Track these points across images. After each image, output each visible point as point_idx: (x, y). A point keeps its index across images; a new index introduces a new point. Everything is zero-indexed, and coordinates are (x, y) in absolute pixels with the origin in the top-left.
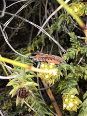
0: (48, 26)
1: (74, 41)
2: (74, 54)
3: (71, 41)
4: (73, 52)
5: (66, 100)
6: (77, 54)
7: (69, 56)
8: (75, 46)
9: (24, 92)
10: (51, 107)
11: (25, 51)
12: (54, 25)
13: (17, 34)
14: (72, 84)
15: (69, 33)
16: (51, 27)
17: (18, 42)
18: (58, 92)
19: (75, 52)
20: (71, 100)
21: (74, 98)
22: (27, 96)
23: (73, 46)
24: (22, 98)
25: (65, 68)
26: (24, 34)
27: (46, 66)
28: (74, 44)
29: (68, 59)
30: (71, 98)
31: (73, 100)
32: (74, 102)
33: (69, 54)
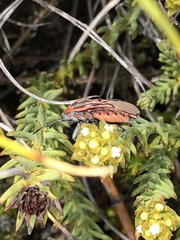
0: (108, 21)
1: (168, 61)
2: (168, 93)
3: (160, 60)
4: (165, 86)
5: (144, 216)
6: (175, 91)
7: (155, 97)
8: (171, 72)
9: (34, 199)
10: (111, 213)
11: (51, 79)
12: (120, 19)
13: (34, 35)
14: (160, 171)
15: (158, 41)
16: (115, 24)
17: (38, 52)
18: (127, 178)
19: (171, 86)
20: (157, 217)
21: (163, 212)
22: (42, 211)
23: (166, 73)
24: (31, 214)
25: (144, 132)
26: (54, 33)
27: (93, 134)
28: (167, 69)
29: (152, 105)
30: (156, 212)
31: (162, 215)
32: (162, 222)
33: (155, 91)
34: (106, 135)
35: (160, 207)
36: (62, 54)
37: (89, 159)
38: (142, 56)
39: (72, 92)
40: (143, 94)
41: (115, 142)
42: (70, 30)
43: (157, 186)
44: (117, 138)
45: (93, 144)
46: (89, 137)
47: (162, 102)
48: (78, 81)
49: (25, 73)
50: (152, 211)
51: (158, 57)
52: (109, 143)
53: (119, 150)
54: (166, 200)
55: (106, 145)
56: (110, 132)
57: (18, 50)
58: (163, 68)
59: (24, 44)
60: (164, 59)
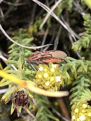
1: (89, 25)
3: (84, 24)
4: (87, 39)
5: (76, 111)
7: (81, 45)
8: (90, 31)
13: (16, 9)
15: (83, 14)
17: (18, 17)
20: (83, 111)
21: (87, 108)
23: (87, 32)
28: (88, 29)
29: (80, 49)
30: (83, 109)
31: (86, 110)
32: (86, 114)
33: (81, 41)
34: (53, 70)
35: (85, 106)
36: (30, 19)
37: (44, 83)
38: (74, 21)
39: (36, 39)
40: (75, 43)
41: (58, 73)
42: (35, 6)
43: (83, 93)
44: (58, 71)
45: (46, 75)
46: (43, 71)
47: (85, 47)
48: (39, 34)
49: (11, 29)
50: (81, 108)
51: (83, 23)
52: (54, 74)
53: (60, 77)
54: (88, 102)
55: (53, 75)
56: (55, 68)
57: (8, 17)
58: (86, 29)
59: (10, 13)
60: (87, 24)
